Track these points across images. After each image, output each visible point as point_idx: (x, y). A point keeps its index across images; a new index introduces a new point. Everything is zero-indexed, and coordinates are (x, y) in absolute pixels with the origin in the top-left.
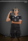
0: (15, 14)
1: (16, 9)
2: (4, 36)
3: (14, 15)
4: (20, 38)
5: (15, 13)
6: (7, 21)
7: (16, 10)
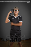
6: (6, 22)
7: (16, 10)
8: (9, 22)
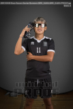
0: (37, 35)
1: (40, 22)
2: (8, 93)
3: (36, 37)
4: (50, 99)
5: (38, 32)
6: (16, 53)
7: (40, 25)
8: (22, 52)
